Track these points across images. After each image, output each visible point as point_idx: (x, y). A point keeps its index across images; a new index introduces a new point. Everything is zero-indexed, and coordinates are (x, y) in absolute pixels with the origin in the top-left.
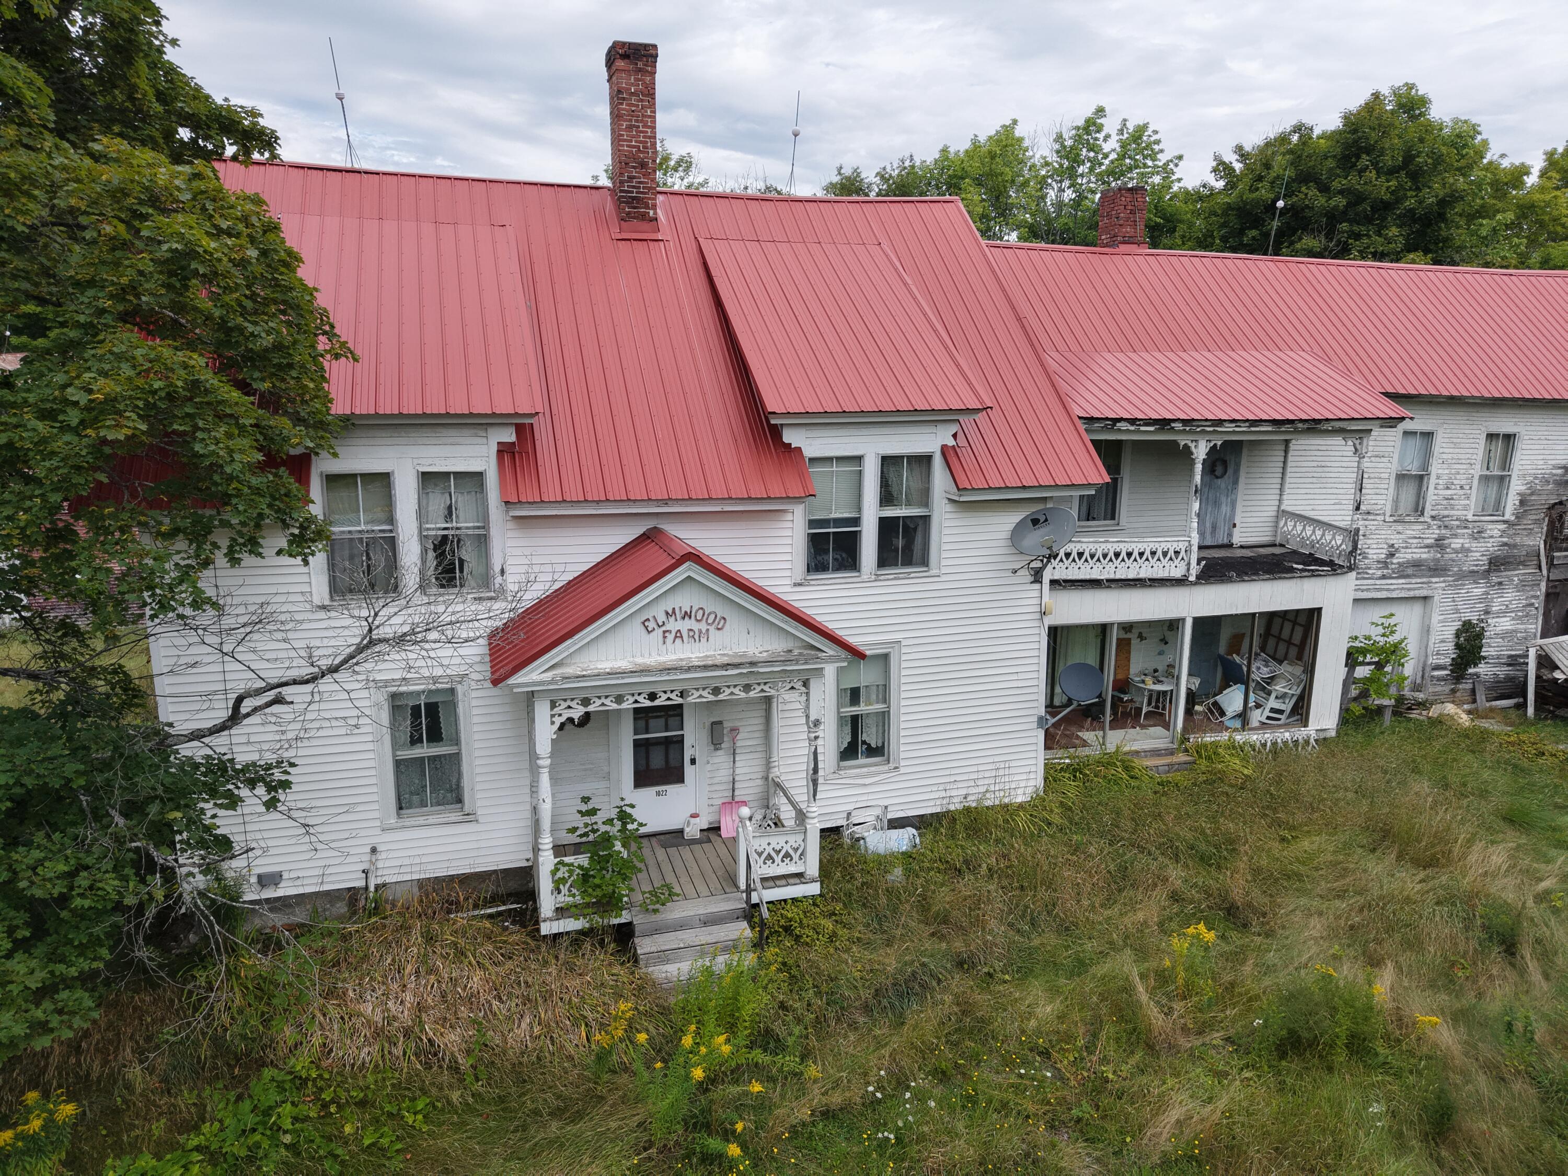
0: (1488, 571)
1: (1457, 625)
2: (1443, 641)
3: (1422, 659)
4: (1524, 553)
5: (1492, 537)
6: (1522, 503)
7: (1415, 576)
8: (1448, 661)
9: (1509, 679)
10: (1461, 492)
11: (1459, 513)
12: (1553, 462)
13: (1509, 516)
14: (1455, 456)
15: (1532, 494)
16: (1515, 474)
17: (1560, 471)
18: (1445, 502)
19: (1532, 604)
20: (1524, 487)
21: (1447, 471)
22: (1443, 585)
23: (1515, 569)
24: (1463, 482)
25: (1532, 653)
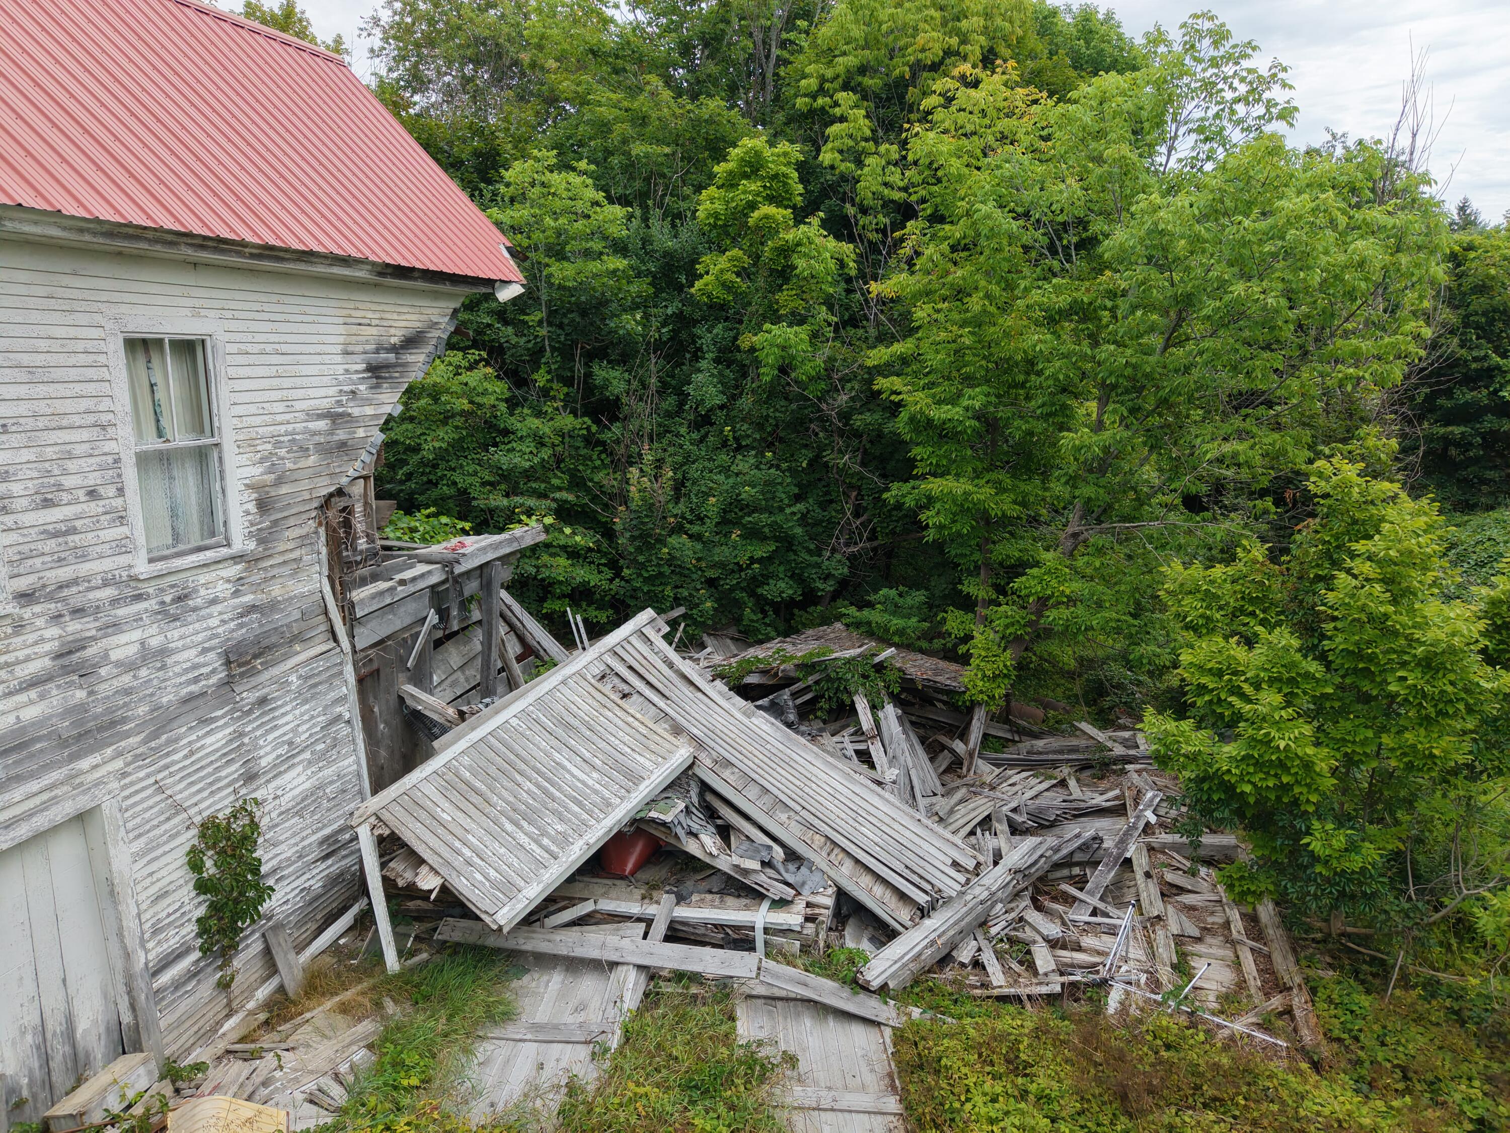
0: (228, 683)
1: (189, 838)
2: (163, 895)
3: (119, 964)
4: (297, 615)
5: (214, 602)
6: (263, 506)
7: (18, 779)
8: (191, 929)
9: (333, 881)
10: (94, 508)
11: (107, 564)
12: (304, 405)
13: (241, 542)
14: (42, 407)
15: (279, 481)
16: (228, 439)
17: (322, 425)
18: (51, 545)
19: (338, 718)
20: (257, 470)
21: (26, 455)
22: (119, 764)
23: (286, 657)
24: (93, 479)
25: (364, 833)
